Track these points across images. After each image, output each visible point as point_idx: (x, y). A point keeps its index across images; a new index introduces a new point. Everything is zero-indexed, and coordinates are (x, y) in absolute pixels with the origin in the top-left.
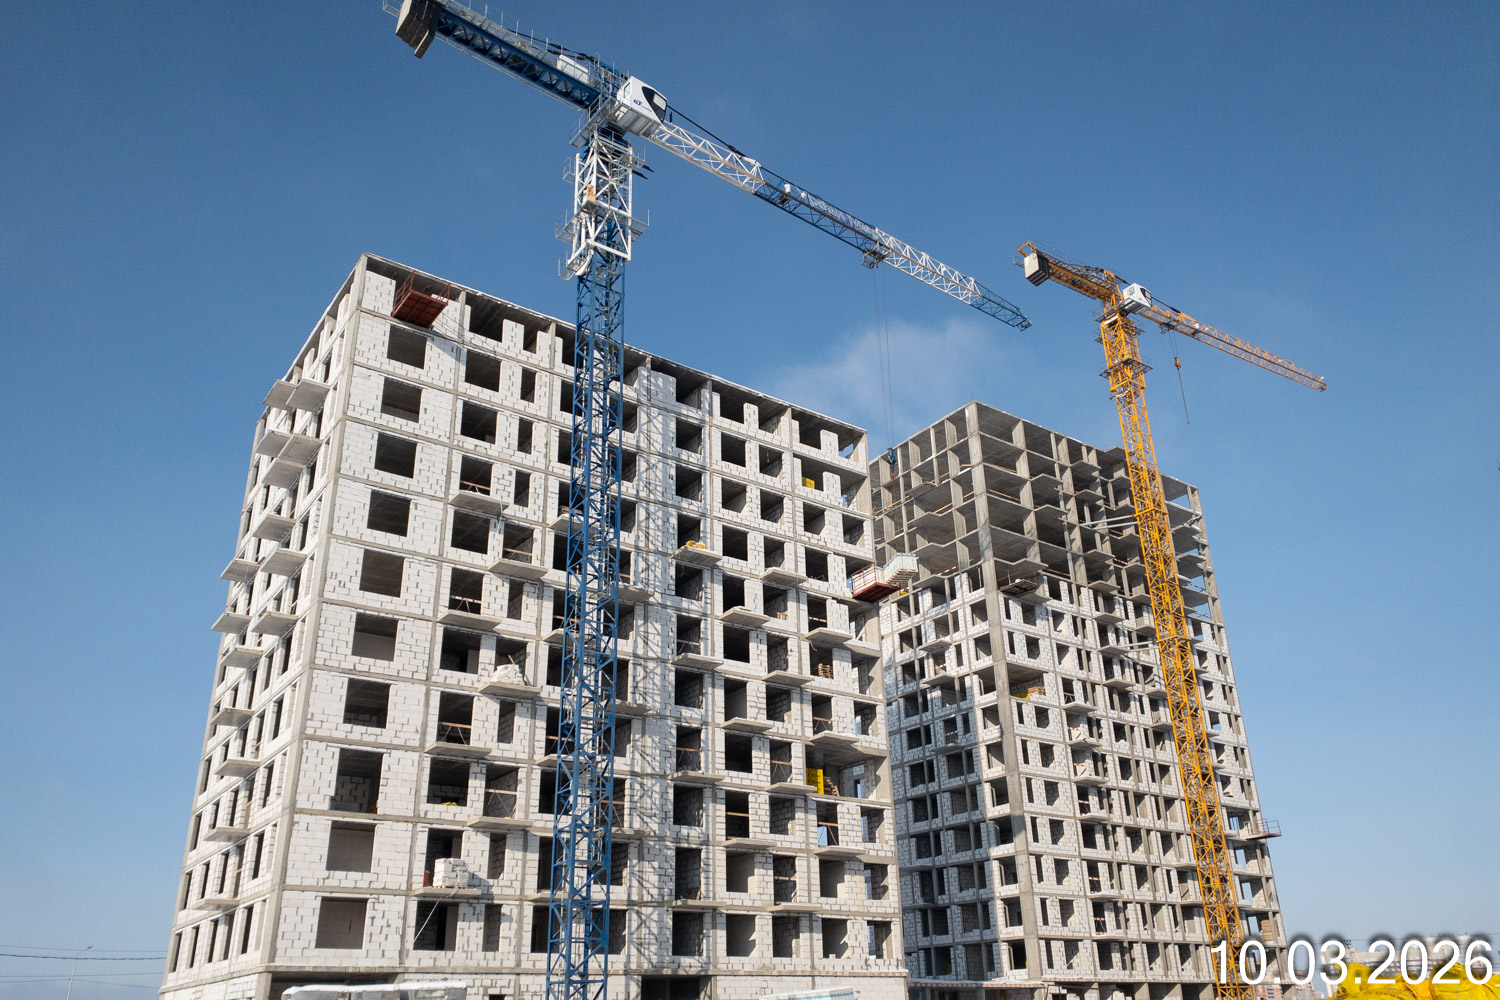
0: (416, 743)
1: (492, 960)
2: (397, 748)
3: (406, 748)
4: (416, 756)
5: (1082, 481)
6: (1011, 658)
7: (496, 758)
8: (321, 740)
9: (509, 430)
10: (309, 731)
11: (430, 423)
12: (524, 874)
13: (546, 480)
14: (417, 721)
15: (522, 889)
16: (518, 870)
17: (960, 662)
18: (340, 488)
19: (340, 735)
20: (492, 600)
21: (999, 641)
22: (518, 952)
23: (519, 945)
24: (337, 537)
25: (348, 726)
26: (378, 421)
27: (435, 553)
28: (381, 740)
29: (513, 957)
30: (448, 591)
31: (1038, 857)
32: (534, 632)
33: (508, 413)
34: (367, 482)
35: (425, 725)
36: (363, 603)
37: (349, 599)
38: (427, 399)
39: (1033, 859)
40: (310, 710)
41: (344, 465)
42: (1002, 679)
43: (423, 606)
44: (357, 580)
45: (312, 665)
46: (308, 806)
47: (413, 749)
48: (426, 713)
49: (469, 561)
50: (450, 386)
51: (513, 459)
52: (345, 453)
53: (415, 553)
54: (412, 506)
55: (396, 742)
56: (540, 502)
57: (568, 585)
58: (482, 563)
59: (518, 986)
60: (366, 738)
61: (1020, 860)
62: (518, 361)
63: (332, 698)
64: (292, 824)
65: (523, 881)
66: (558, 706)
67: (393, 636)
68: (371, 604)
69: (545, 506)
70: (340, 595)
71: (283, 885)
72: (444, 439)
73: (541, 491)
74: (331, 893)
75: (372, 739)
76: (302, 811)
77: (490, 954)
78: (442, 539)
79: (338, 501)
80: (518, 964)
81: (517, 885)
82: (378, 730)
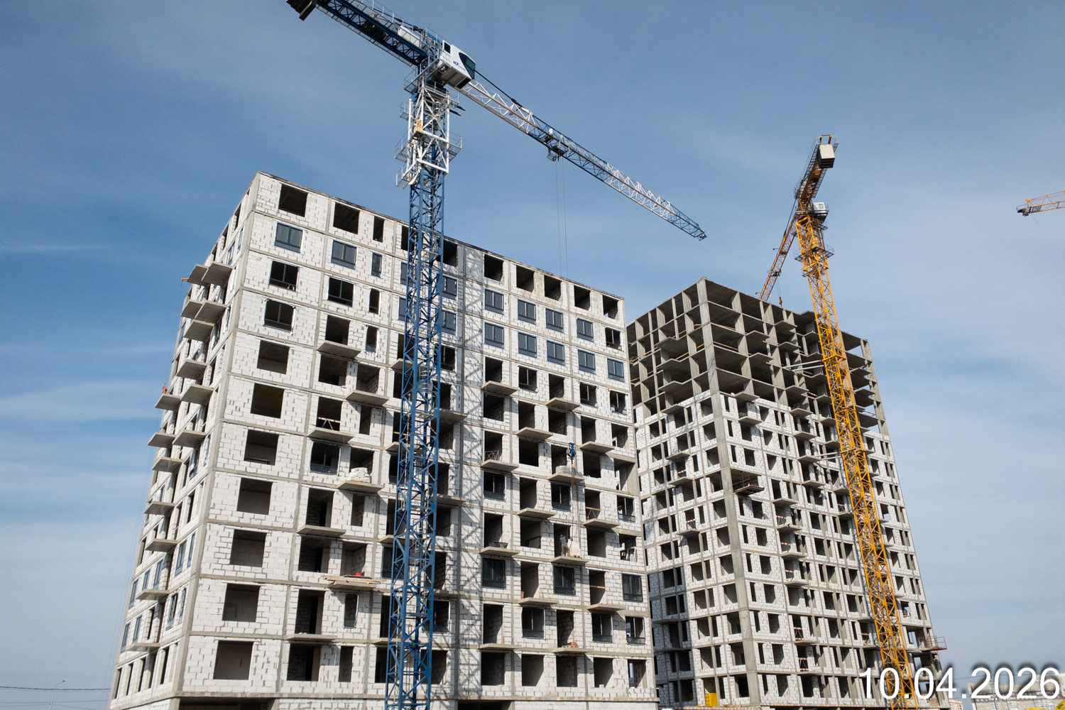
0: (291, 526)
1: (345, 689)
2: (276, 529)
3: (283, 530)
4: (290, 535)
5: (783, 335)
6: (734, 465)
7: (349, 537)
8: (220, 523)
9: (362, 297)
10: (212, 517)
11: (305, 292)
12: (370, 624)
13: (389, 333)
14: (292, 510)
15: (369, 635)
16: (366, 622)
17: (696, 469)
18: (238, 339)
19: (234, 519)
20: (348, 420)
21: (725, 453)
22: (365, 683)
23: (366, 677)
24: (236, 375)
25: (240, 514)
26: (266, 291)
27: (307, 386)
28: (264, 523)
29: (361, 686)
30: (316, 414)
31: (756, 612)
32: (379, 444)
33: (361, 285)
34: (258, 335)
35: (297, 512)
36: (253, 422)
37: (242, 420)
38: (302, 275)
39: (752, 614)
40: (213, 501)
41: (241, 323)
42: (727, 480)
43: (297, 425)
44: (249, 405)
45: (214, 468)
46: (210, 572)
47: (288, 530)
48: (299, 503)
49: (331, 391)
50: (319, 266)
51: (365, 318)
52: (242, 314)
53: (291, 386)
54: (290, 352)
55: (276, 525)
56: (384, 349)
57: (402, 409)
58: (341, 394)
59: (365, 708)
60: (253, 522)
61: (742, 615)
62: (370, 248)
63: (229, 491)
64: (197, 586)
65: (369, 629)
66: (395, 498)
67: (275, 447)
68: (259, 423)
69: (388, 352)
70: (236, 417)
71: (189, 632)
72: (314, 304)
73: (385, 341)
74: (226, 637)
75: (258, 523)
76: (205, 576)
77: (344, 684)
78: (312, 376)
79: (236, 348)
80: (365, 692)
81: (365, 632)
82: (262, 516)
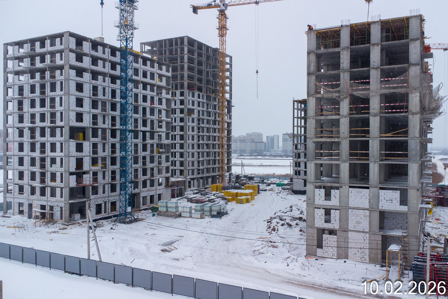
0: (89, 155)
1: (104, 195)
2: (85, 156)
3: (87, 156)
4: (89, 157)
6: (188, 107)
7: (102, 156)
8: (72, 157)
10: (70, 155)
11: (85, 78)
13: (108, 88)
14: (89, 150)
15: (109, 181)
16: (108, 178)
17: (175, 105)
18: (70, 98)
19: (75, 155)
21: (186, 102)
22: (108, 193)
23: (109, 192)
24: (71, 110)
26: (76, 79)
27: (89, 111)
28: (83, 155)
30: (92, 120)
32: (108, 127)
34: (75, 95)
35: (90, 151)
40: (70, 151)
41: (70, 92)
42: (186, 111)
43: (88, 124)
44: (75, 120)
47: (88, 156)
48: (90, 148)
49: (95, 112)
51: (102, 84)
53: (85, 112)
54: (84, 100)
55: (85, 155)
56: (108, 95)
57: (114, 115)
58: (97, 112)
59: (109, 199)
62: (102, 57)
63: (73, 147)
70: (72, 124)
72: (89, 82)
73: (108, 92)
75: (81, 155)
77: (104, 194)
78: (90, 107)
79: (70, 101)
80: (109, 195)
81: (108, 180)
